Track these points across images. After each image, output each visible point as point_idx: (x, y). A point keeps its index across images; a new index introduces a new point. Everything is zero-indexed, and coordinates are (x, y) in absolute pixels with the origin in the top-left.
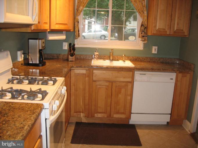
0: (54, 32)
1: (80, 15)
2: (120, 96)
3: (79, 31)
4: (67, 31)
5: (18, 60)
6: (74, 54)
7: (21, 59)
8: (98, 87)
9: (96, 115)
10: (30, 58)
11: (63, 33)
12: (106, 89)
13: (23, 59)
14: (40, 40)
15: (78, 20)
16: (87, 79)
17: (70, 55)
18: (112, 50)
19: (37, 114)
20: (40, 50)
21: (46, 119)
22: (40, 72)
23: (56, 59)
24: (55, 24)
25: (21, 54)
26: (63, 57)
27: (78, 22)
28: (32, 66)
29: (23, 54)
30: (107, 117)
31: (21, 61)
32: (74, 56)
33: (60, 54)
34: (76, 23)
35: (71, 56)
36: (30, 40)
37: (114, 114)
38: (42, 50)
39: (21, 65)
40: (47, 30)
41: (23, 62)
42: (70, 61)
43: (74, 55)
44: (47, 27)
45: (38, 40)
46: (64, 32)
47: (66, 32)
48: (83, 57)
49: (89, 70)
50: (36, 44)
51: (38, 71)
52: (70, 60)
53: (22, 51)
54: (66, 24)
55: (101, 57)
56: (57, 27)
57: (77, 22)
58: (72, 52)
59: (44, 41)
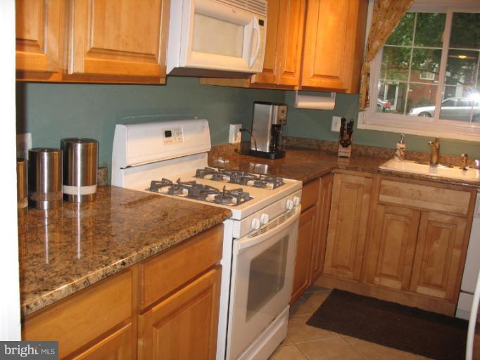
0: (309, 91)
1: (374, 60)
2: (436, 245)
3: (367, 94)
4: (340, 92)
5: (230, 142)
6: (348, 142)
7: (236, 140)
8: (389, 217)
9: (377, 279)
10: (252, 141)
11: (330, 96)
12: (406, 224)
13: (239, 141)
14: (276, 107)
15: (369, 69)
16: (366, 197)
17: (341, 144)
18: (437, 140)
19: (212, 220)
20: (273, 126)
21: (234, 239)
22: (269, 169)
23: (314, 150)
24: (313, 77)
25: (236, 130)
26: (330, 148)
27: (369, 75)
28: (255, 156)
29: (240, 130)
30: (403, 289)
31: (234, 145)
32: (350, 146)
33: (323, 141)
34: (363, 76)
35: (343, 146)
36: (257, 105)
37: (419, 284)
38: (278, 126)
39: (233, 152)
40: (293, 87)
41: (239, 146)
42: (341, 157)
43: (349, 144)
44: (292, 81)
45: (271, 106)
46: (332, 94)
47: (337, 93)
48: (372, 153)
49: (372, 178)
50: (268, 114)
51: (266, 167)
52: (340, 154)
53: (240, 126)
54: (337, 78)
55: (412, 156)
56: (316, 83)
57: (365, 74)
58: (346, 137)
59: (284, 108)
